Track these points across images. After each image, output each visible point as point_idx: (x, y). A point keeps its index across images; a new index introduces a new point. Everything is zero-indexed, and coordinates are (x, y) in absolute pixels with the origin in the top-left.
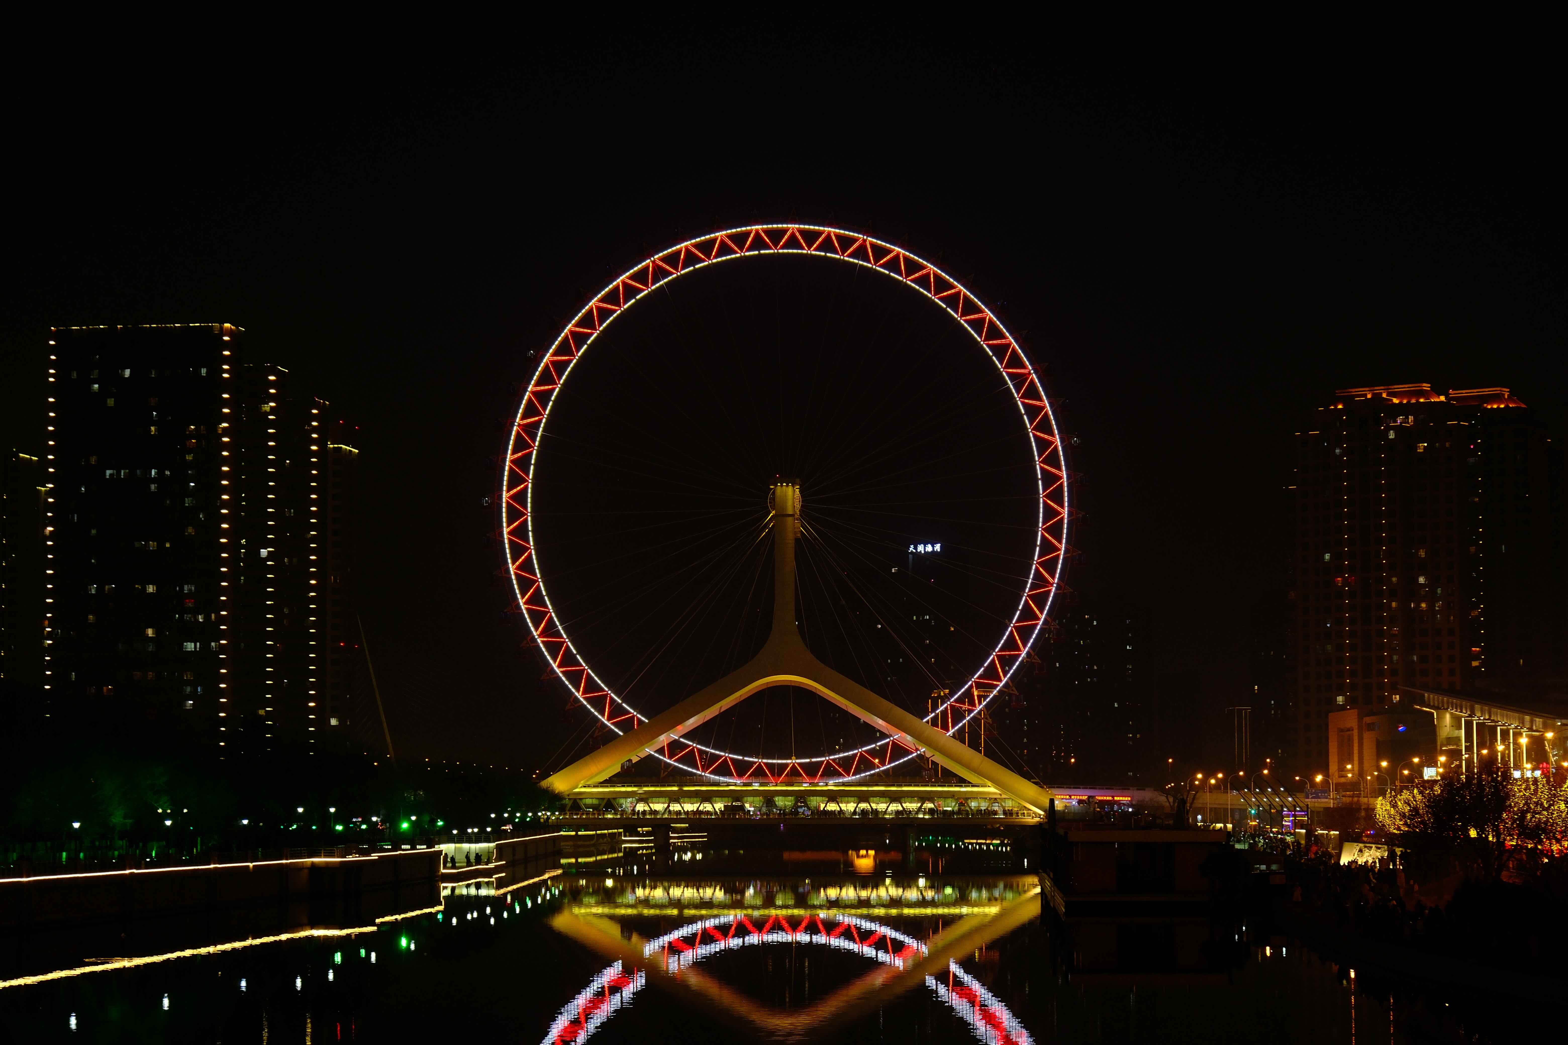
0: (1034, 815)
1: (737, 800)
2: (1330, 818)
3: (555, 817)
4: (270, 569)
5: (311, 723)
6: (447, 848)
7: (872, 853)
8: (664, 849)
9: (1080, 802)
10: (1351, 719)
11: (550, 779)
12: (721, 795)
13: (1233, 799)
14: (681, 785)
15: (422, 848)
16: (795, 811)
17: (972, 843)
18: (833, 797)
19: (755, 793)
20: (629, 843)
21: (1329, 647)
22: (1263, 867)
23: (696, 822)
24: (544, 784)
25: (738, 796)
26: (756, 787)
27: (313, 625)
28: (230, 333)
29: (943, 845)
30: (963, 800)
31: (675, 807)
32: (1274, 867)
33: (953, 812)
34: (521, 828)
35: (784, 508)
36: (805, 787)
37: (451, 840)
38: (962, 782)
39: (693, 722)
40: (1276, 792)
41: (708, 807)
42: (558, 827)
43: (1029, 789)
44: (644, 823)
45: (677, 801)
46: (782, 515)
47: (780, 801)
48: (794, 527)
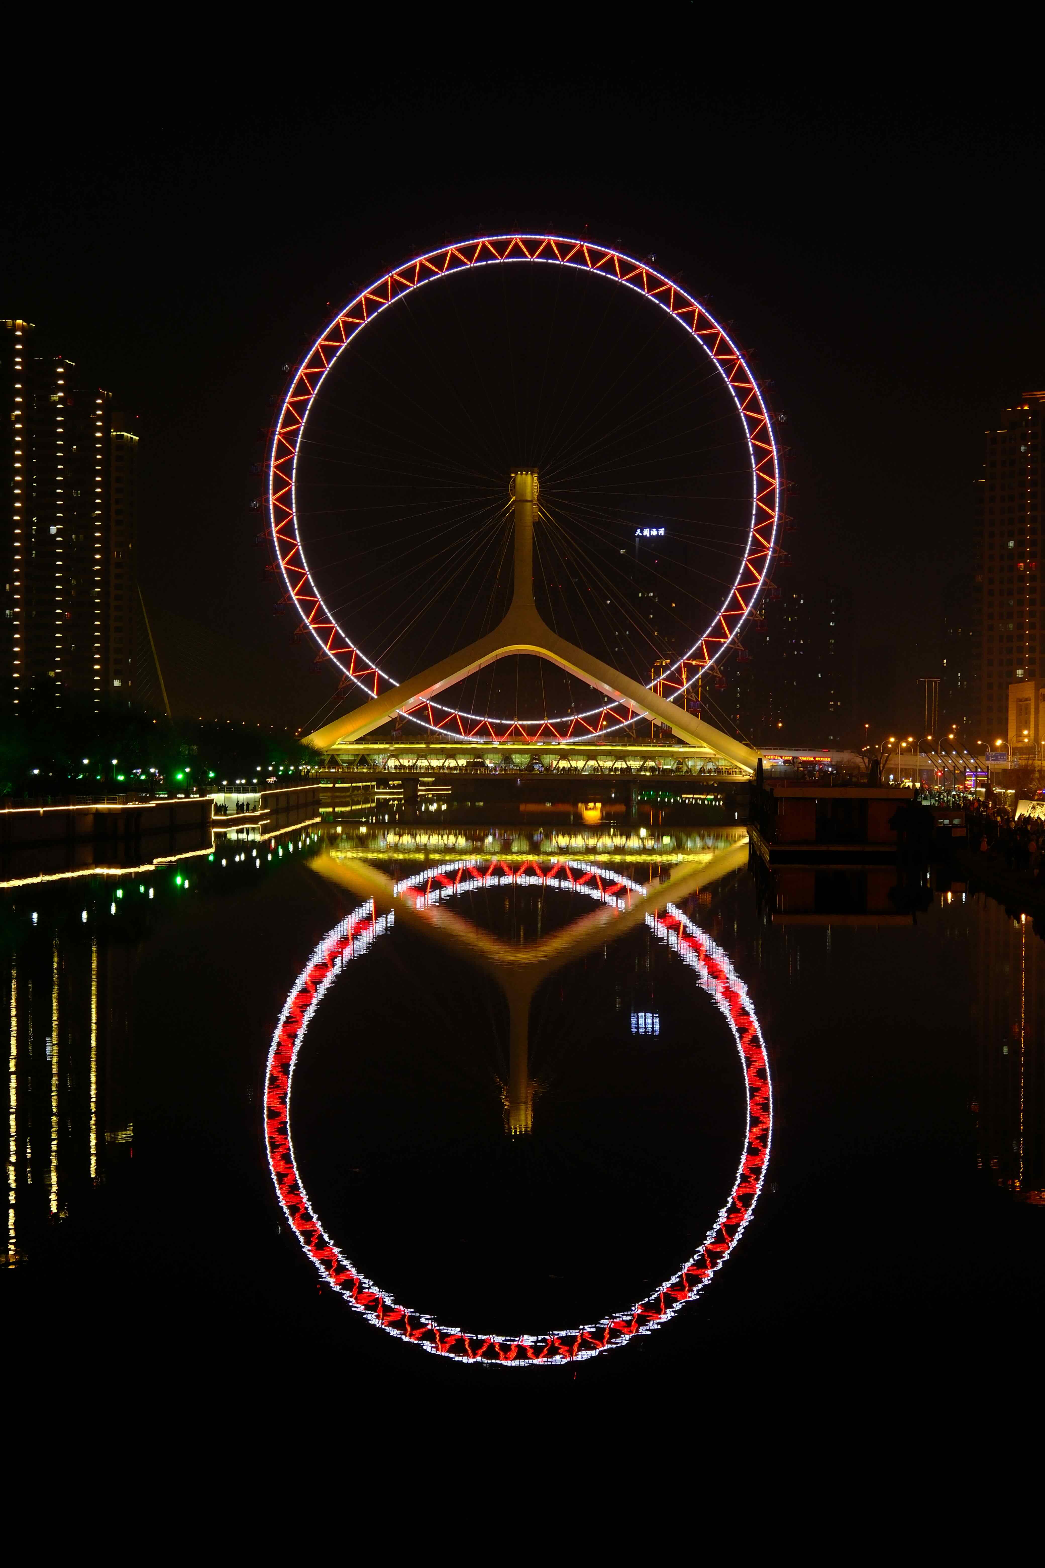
0: (745, 774)
1: (479, 757)
2: (1007, 778)
3: (314, 770)
4: (59, 545)
5: (97, 684)
6: (218, 798)
7: (599, 805)
8: (412, 800)
9: (786, 762)
10: (1028, 690)
11: (310, 737)
12: (464, 752)
13: (922, 760)
14: (428, 743)
15: (195, 797)
16: (530, 767)
17: (689, 797)
18: (564, 755)
19: (495, 751)
20: (381, 794)
21: (1011, 626)
22: (947, 822)
23: (441, 777)
24: (305, 741)
25: (479, 753)
26: (496, 745)
27: (98, 595)
28: (22, 329)
29: (663, 800)
30: (681, 760)
31: (423, 763)
32: (956, 822)
33: (671, 770)
34: (284, 780)
35: (523, 495)
36: (539, 746)
37: (221, 790)
38: (681, 742)
39: (439, 687)
40: (960, 755)
41: (452, 763)
42: (317, 779)
43: (740, 750)
44: (394, 777)
45: (424, 757)
46: (522, 501)
47: (517, 759)
48: (532, 512)
